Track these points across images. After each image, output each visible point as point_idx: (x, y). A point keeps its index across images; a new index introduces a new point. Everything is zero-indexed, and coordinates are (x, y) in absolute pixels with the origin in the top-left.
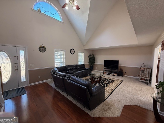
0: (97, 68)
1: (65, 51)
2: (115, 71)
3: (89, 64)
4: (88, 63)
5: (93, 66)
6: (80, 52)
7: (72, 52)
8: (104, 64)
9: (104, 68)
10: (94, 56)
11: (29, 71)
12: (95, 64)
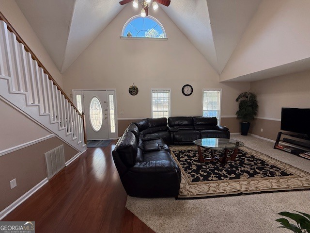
0: (262, 130)
1: (170, 91)
3: (237, 118)
4: (236, 116)
5: (249, 124)
6: (208, 90)
7: (187, 90)
8: (280, 120)
10: (254, 96)
11: (118, 121)
12: (258, 118)
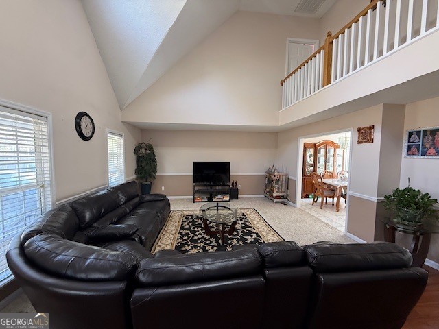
0: (163, 188)
1: (50, 118)
2: (217, 188)
4: (135, 176)
5: (151, 184)
6: (112, 134)
8: (192, 174)
9: (194, 186)
10: (151, 148)
12: (158, 174)
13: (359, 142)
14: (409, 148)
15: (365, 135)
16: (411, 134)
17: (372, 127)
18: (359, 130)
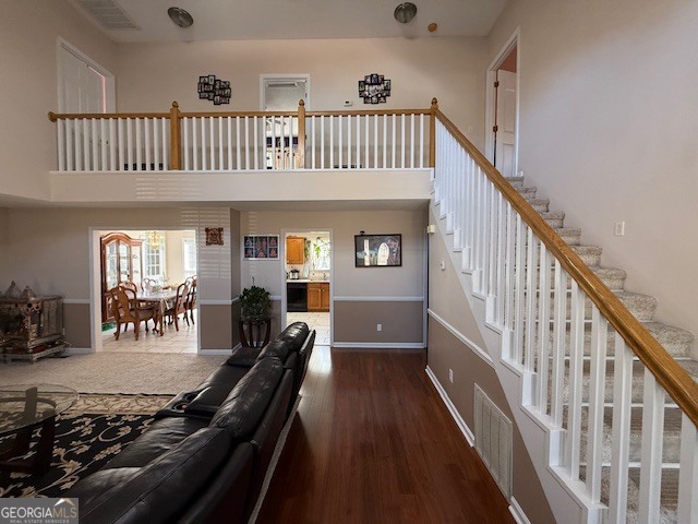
13: (208, 244)
14: (246, 250)
15: (213, 237)
16: (246, 238)
17: (220, 230)
18: (207, 230)
